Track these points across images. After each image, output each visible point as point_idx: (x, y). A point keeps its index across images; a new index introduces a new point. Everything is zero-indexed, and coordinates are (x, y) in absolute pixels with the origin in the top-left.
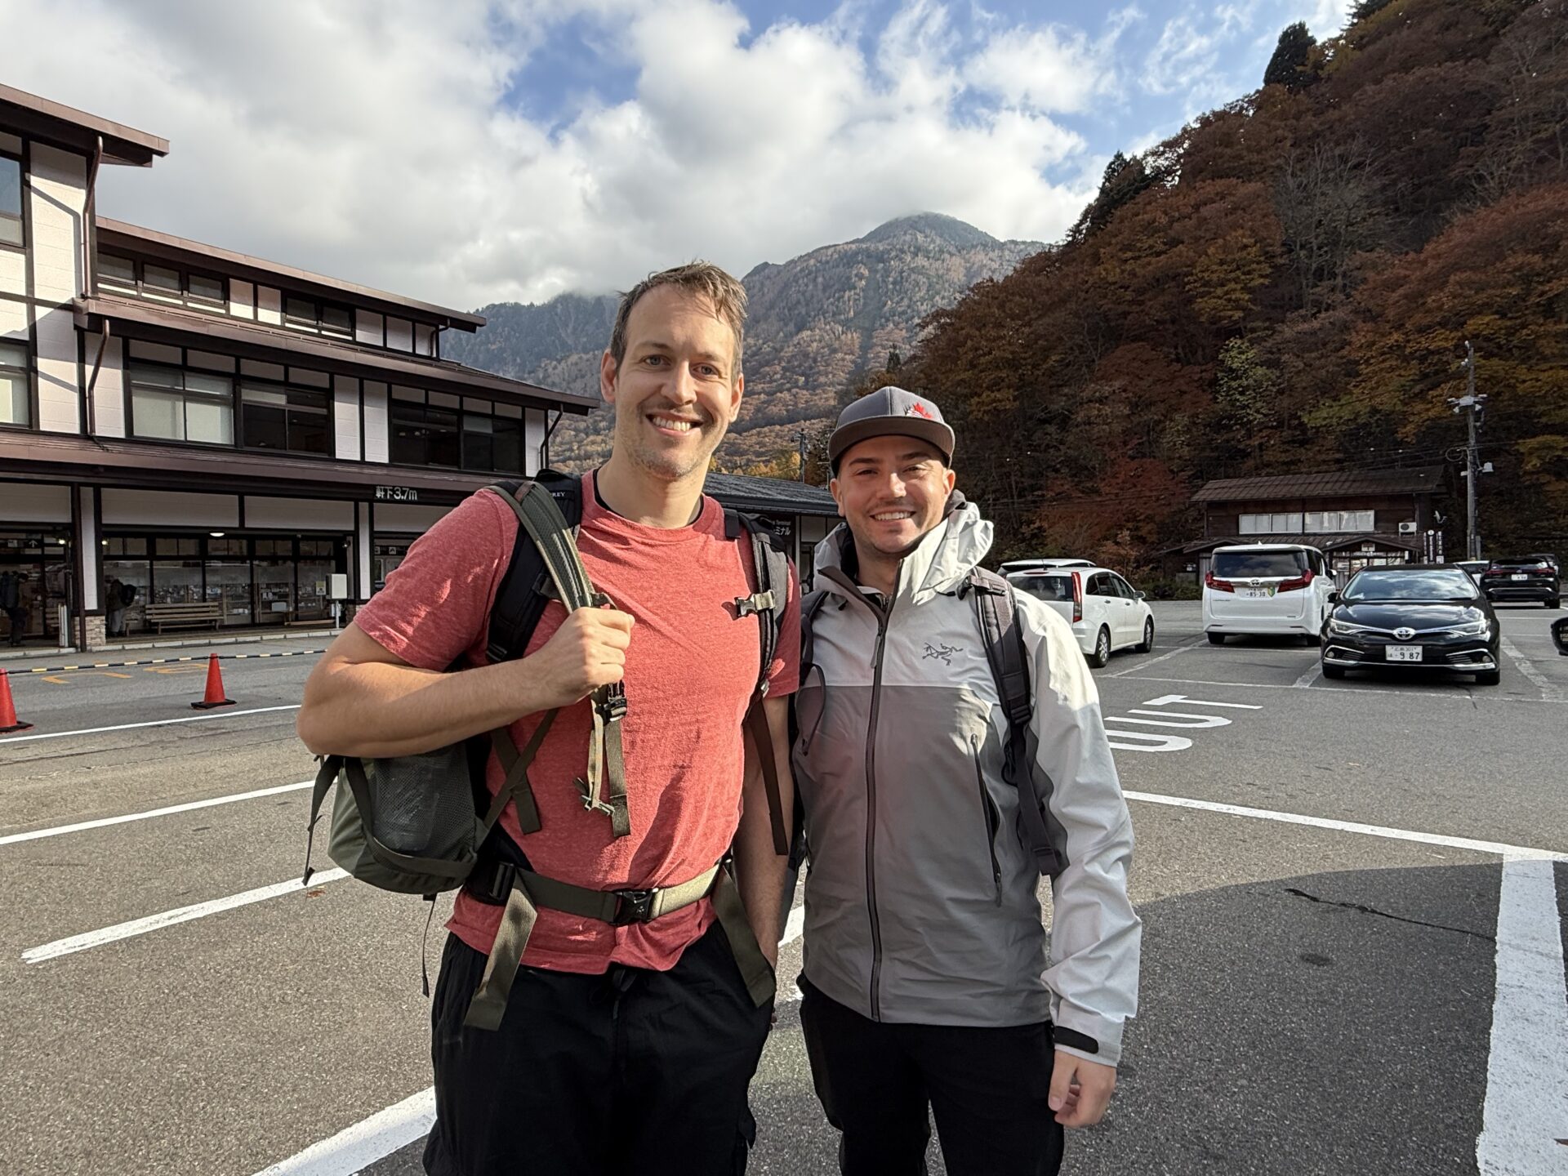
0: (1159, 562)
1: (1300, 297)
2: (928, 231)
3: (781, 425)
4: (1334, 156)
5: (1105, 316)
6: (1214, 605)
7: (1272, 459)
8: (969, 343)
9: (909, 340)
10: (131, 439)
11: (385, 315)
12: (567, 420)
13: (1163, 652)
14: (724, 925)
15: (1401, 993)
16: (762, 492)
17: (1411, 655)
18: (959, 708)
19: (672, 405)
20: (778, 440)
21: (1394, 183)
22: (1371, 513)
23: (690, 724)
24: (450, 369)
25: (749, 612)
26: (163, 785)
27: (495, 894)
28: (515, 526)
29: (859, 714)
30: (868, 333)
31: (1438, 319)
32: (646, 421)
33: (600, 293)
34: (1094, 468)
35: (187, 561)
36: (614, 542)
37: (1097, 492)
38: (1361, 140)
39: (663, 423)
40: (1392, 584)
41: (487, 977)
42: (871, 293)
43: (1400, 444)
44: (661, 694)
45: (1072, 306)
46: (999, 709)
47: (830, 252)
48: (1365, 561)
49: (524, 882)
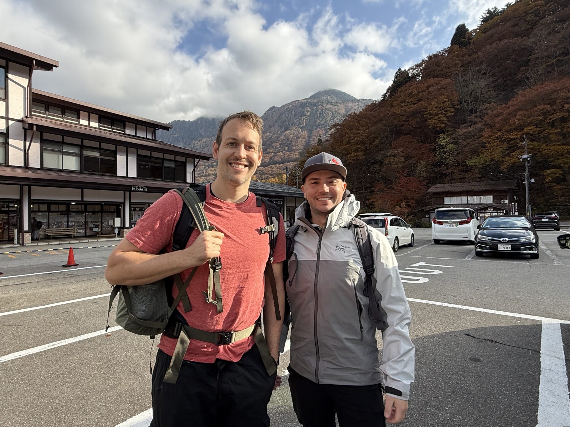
0: (416, 214)
1: (465, 120)
2: (332, 95)
3: (279, 164)
4: (476, 70)
5: (395, 126)
6: (436, 229)
7: (456, 177)
8: (347, 135)
9: (325, 134)
10: (42, 168)
11: (136, 124)
12: (201, 162)
13: (418, 247)
14: (258, 346)
15: (507, 372)
16: (272, 188)
17: (507, 248)
18: (348, 269)
19: (238, 159)
20: (278, 170)
21: (497, 80)
22: (492, 197)
23: (244, 272)
24: (159, 144)
25: (265, 232)
26: (51, 295)
27: (175, 334)
28: (182, 203)
29: (312, 270)
30: (310, 132)
31: (514, 128)
32: (229, 165)
33: (214, 117)
34: (392, 180)
35: (62, 213)
36: (217, 208)
37: (393, 189)
38: (485, 65)
39: (235, 165)
40: (500, 222)
41: (171, 364)
42: (312, 117)
43: (502, 172)
44: (234, 262)
45: (384, 122)
46: (363, 269)
47: (297, 103)
48: (490, 214)
49: (185, 330)
